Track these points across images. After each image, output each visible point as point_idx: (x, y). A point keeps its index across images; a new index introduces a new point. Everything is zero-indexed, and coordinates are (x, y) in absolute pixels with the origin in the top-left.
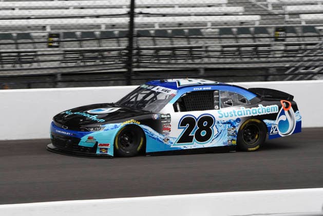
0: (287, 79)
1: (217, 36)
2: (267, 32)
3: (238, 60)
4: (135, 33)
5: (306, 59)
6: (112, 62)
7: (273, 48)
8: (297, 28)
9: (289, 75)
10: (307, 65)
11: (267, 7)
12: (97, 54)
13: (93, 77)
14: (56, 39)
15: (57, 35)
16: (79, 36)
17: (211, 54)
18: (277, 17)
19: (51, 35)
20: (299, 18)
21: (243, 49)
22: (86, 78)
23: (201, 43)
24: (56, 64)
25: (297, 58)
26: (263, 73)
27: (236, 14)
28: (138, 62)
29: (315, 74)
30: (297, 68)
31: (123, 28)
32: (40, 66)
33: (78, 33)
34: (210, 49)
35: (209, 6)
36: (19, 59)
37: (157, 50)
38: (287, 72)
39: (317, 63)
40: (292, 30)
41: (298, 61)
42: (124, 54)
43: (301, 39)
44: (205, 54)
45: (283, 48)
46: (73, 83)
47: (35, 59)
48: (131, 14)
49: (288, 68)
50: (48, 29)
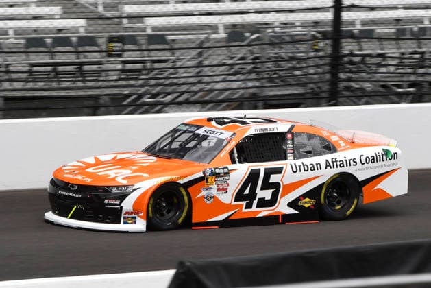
0: (126, 112)
1: (22, 50)
2: (95, 44)
3: (54, 85)
5: (153, 82)
7: (105, 67)
8: (139, 38)
9: (128, 105)
10: (154, 92)
11: (96, 7)
17: (14, 76)
18: (109, 22)
20: (143, 23)
21: (61, 68)
25: (140, 82)
27: (51, 17)
29: (166, 105)
30: (141, 96)
34: (11, 68)
35: (11, 6)
38: (125, 103)
39: (169, 89)
40: (133, 40)
41: (142, 86)
43: (145, 53)
45: (119, 67)
49: (128, 96)
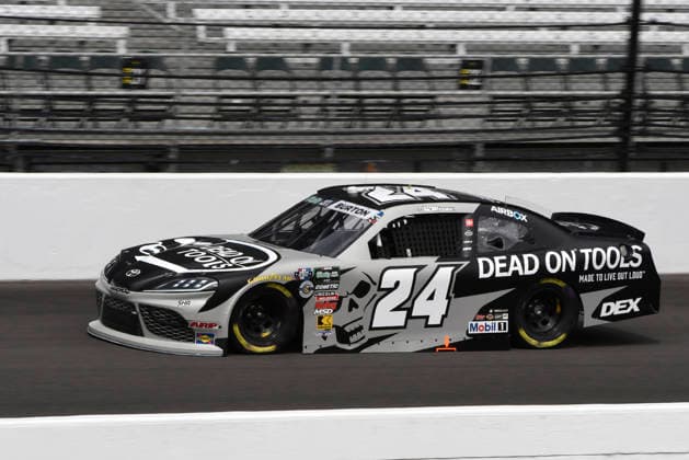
4: (640, 64)
6: (591, 123)
12: (559, 104)
14: (475, 72)
15: (479, 64)
16: (522, 68)
19: (466, 64)
22: (535, 154)
24: (474, 124)
28: (645, 123)
31: (616, 52)
32: (441, 126)
33: (523, 60)
36: (398, 110)
37: (686, 100)
42: (615, 105)
46: (508, 163)
47: (432, 112)
48: (634, 25)
50: (461, 52)
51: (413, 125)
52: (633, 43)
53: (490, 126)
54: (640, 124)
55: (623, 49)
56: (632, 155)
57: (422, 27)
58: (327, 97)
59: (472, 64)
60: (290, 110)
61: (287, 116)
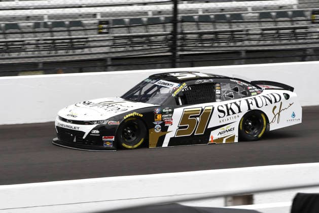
4: (179, 19)
6: (159, 47)
12: (144, 39)
13: (140, 61)
14: (105, 26)
15: (107, 22)
16: (127, 23)
19: (101, 23)
22: (134, 62)
23: (242, 27)
24: (105, 50)
26: (301, 53)
28: (183, 45)
31: (168, 14)
32: (91, 51)
33: (127, 20)
36: (71, 45)
37: (201, 34)
42: (169, 38)
44: (246, 37)
46: (122, 67)
47: (87, 45)
48: (175, 1)
50: (99, 17)
51: (78, 51)
52: (175, 10)
53: (113, 50)
54: (180, 46)
55: (171, 13)
56: (178, 60)
57: (80, 7)
58: (38, 40)
59: (104, 22)
60: (22, 47)
61: (20, 50)
